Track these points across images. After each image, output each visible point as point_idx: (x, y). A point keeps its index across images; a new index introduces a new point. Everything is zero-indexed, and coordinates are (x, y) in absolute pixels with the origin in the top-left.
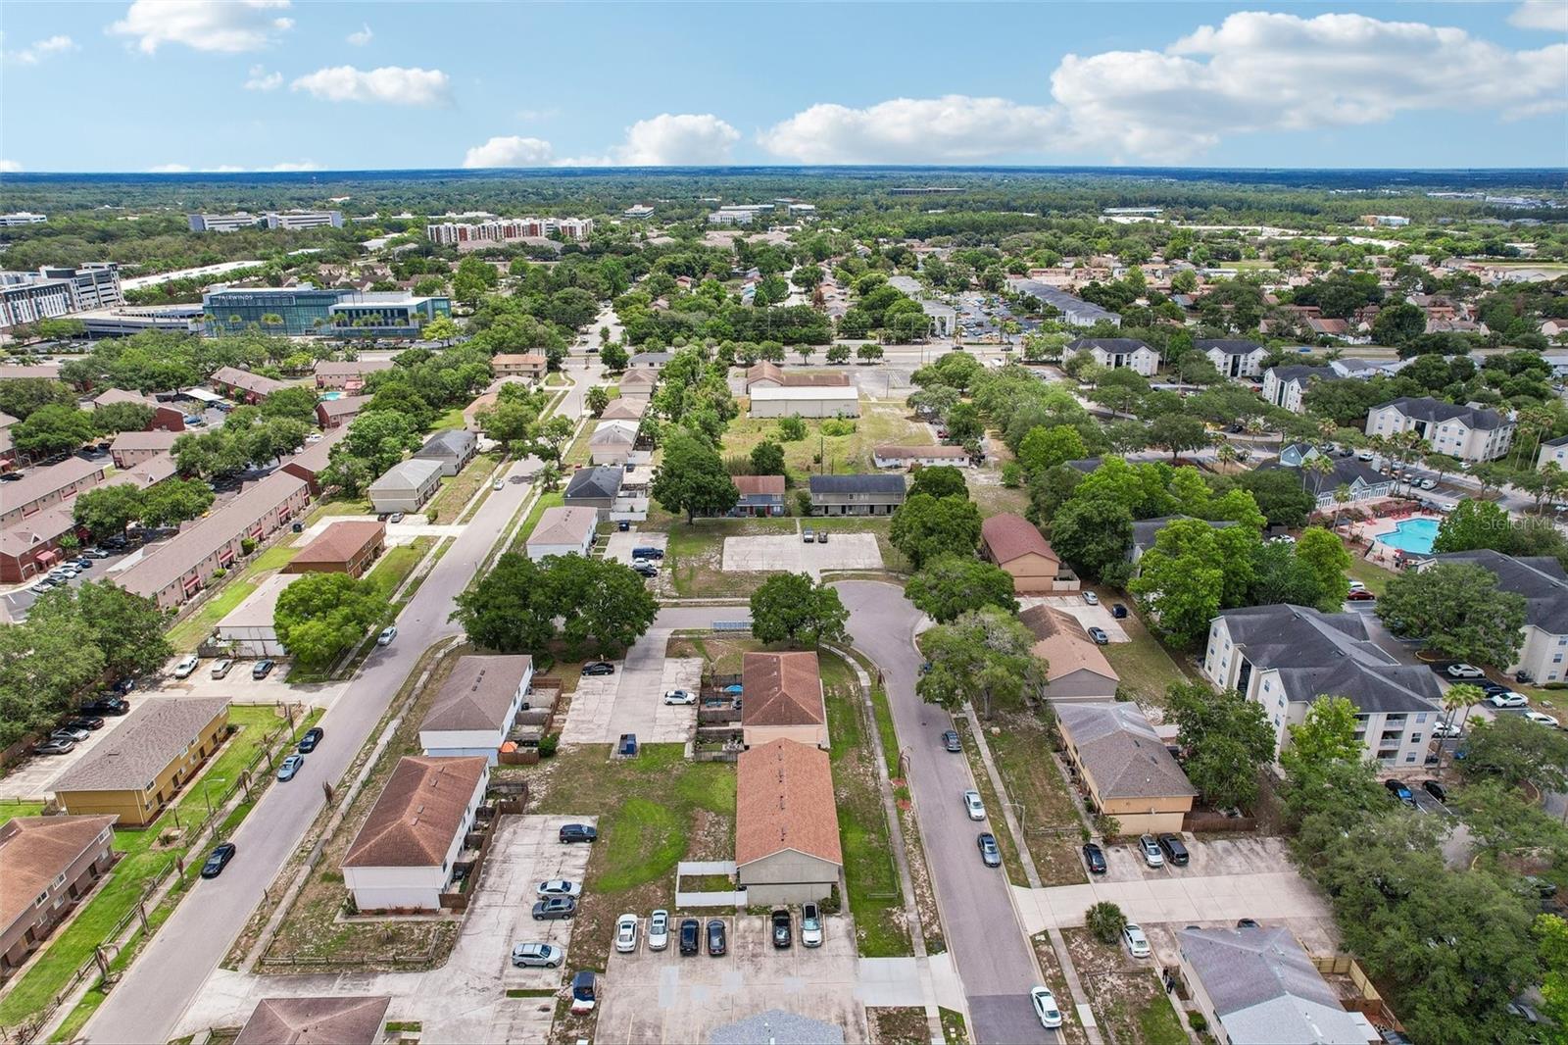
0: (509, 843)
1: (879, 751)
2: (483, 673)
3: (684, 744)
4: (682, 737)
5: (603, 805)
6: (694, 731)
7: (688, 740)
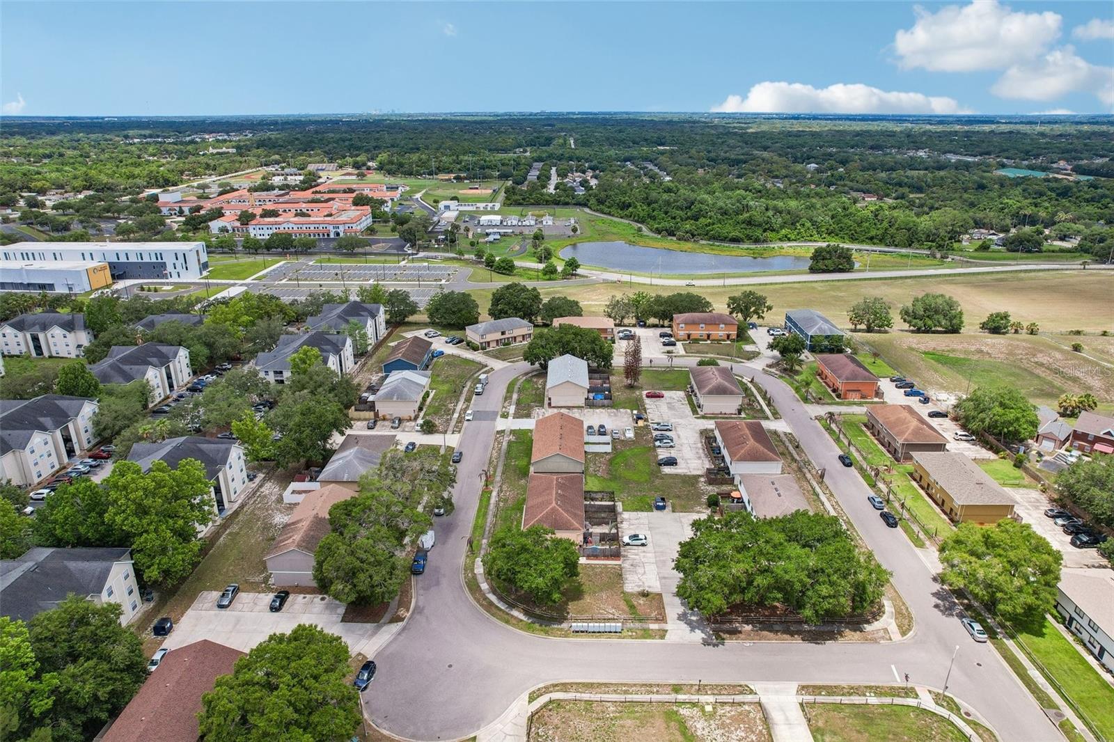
0: (703, 463)
1: (492, 506)
2: (779, 495)
3: (624, 510)
4: (626, 515)
5: (662, 478)
6: (619, 520)
7: (621, 514)
